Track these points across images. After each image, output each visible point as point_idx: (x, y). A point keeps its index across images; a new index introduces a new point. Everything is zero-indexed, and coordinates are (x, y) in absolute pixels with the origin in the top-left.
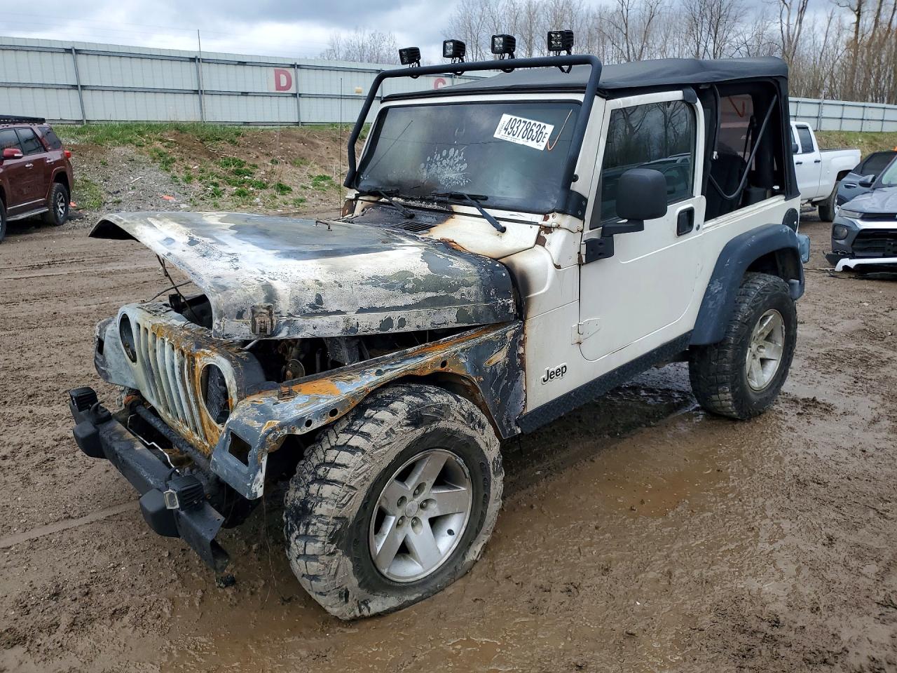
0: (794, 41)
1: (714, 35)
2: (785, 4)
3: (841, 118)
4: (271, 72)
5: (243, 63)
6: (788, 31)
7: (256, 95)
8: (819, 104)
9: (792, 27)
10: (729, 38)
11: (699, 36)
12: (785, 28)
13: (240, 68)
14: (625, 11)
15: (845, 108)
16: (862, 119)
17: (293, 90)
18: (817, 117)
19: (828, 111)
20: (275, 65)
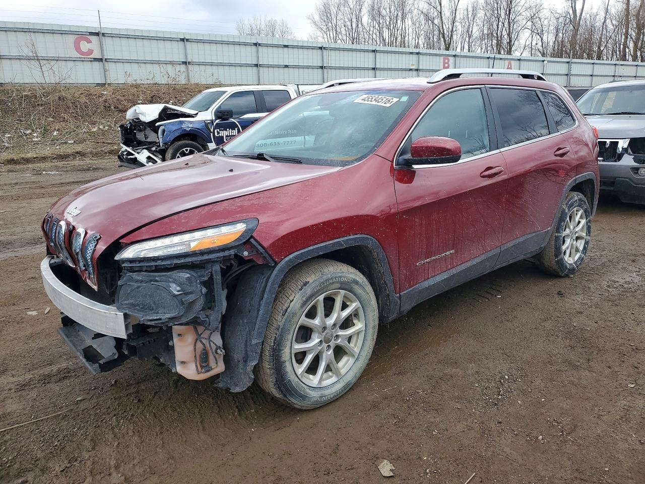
3: (591, 75)
8: (568, 62)
15: (595, 66)
18: (567, 75)
19: (576, 69)
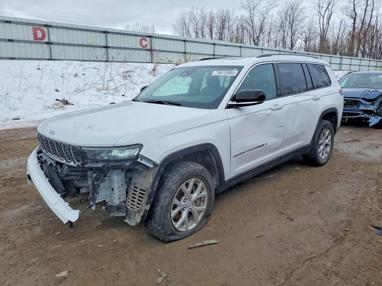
0: (326, 32)
1: (291, 28)
2: (321, 15)
3: (350, 65)
4: (30, 28)
5: (10, 22)
6: (323, 27)
7: (18, 41)
8: (341, 58)
9: (325, 26)
10: (298, 29)
11: (285, 29)
12: (322, 26)
13: (7, 25)
14: (252, 17)
16: (360, 65)
17: (46, 40)
18: (340, 64)
20: (33, 24)
